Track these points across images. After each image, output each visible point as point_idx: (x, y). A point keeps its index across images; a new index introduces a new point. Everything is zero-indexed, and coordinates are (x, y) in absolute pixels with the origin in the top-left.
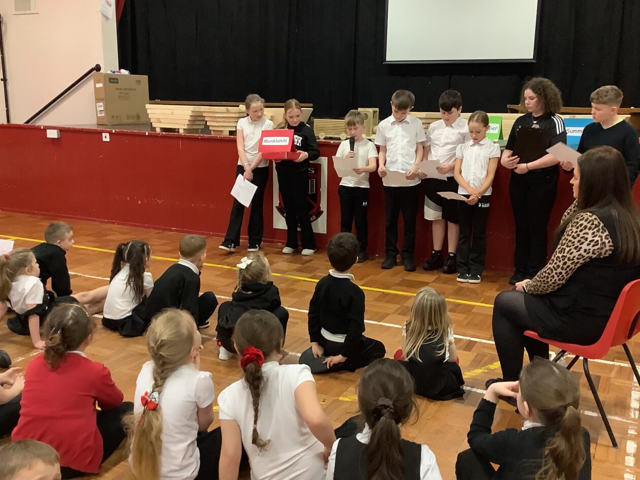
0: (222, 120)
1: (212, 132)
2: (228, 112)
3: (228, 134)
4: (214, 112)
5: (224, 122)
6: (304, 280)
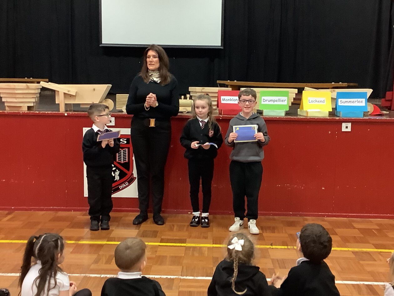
0: (21, 96)
1: (7, 108)
2: (28, 88)
3: (27, 109)
4: (14, 89)
5: (23, 98)
6: (159, 245)
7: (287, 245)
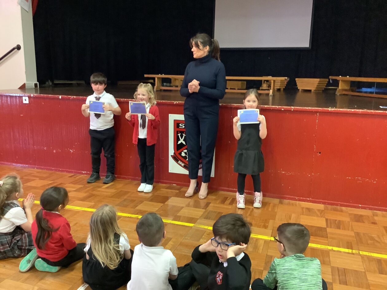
7: (352, 249)
